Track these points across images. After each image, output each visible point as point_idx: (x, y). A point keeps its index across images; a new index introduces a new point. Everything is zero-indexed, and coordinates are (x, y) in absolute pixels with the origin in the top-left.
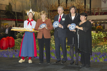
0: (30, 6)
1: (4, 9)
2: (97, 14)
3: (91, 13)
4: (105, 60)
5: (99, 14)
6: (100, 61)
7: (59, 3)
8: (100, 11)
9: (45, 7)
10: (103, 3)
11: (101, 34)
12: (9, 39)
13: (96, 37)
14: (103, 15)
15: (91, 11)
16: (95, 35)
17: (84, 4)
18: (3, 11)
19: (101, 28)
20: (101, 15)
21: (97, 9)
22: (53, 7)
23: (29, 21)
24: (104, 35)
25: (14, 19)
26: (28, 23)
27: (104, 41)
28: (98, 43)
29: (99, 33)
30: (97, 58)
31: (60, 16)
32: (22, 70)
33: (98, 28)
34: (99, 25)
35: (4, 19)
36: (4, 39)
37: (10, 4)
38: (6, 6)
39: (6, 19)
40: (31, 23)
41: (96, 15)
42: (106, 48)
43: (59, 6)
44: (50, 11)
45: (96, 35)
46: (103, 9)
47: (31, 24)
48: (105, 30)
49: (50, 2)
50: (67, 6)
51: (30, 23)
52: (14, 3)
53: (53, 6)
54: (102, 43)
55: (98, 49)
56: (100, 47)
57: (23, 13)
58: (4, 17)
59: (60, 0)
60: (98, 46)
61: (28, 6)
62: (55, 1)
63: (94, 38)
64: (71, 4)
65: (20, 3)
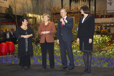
0: (31, 9)
1: (4, 12)
2: (102, 17)
3: (96, 16)
4: (108, 65)
5: (105, 16)
6: (104, 66)
7: (62, 6)
8: (106, 14)
9: (47, 9)
10: (108, 5)
11: (105, 38)
12: (8, 44)
13: (100, 41)
14: (108, 18)
15: (95, 13)
16: (100, 39)
18: (2, 14)
19: (106, 32)
20: (106, 18)
22: (56, 10)
24: (109, 39)
25: (14, 22)
27: (109, 46)
28: (102, 48)
29: (103, 37)
30: (100, 64)
33: (103, 31)
35: (4, 23)
36: (3, 44)
37: (10, 6)
38: (5, 9)
39: (5, 23)
41: (101, 17)
42: (110, 52)
43: (62, 8)
44: (53, 13)
45: (101, 39)
46: (108, 12)
48: (110, 33)
49: (52, 4)
50: (70, 9)
52: (14, 6)
53: (56, 8)
54: (106, 48)
55: (102, 54)
56: (104, 52)
57: (24, 16)
58: (3, 20)
59: (63, 2)
60: (103, 51)
61: (29, 8)
62: (58, 3)
63: (98, 42)
64: (74, 6)
65: (21, 5)
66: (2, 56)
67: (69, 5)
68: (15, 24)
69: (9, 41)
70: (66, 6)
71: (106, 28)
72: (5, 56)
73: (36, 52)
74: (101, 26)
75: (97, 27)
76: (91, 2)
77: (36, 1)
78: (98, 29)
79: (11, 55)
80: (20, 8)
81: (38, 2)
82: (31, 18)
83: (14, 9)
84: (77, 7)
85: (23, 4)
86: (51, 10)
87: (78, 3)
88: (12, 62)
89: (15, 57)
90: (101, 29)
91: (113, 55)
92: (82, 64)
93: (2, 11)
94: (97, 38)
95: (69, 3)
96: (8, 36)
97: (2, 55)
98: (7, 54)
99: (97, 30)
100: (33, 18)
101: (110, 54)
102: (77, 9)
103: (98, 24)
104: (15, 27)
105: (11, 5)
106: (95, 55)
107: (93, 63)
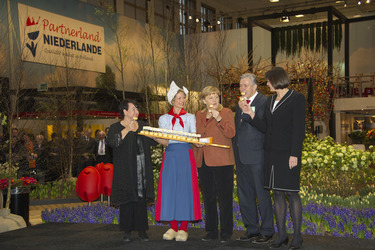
0: (163, 73)
1: (92, 84)
2: (368, 92)
3: (348, 90)
7: (251, 64)
9: (209, 74)
13: (363, 163)
15: (348, 83)
16: (361, 155)
17: (327, 64)
18: (88, 89)
21: (369, 79)
22: (232, 75)
23: (176, 116)
26: (174, 121)
28: (370, 183)
29: (372, 151)
30: (364, 228)
33: (371, 134)
35: (92, 113)
36: (90, 169)
37: (108, 68)
38: (97, 75)
39: (96, 113)
40: (181, 119)
41: (365, 95)
43: (251, 70)
44: (225, 85)
45: (364, 158)
47: (181, 123)
49: (222, 60)
51: (178, 120)
52: (120, 67)
53: (233, 71)
55: (369, 200)
58: (90, 106)
59: (254, 54)
60: (371, 191)
61: (158, 73)
62: (239, 56)
63: (355, 166)
64: (285, 64)
65: (137, 65)
66: (86, 204)
67: (270, 61)
69: (105, 163)
70: (261, 64)
72: (95, 203)
74: (366, 119)
75: (353, 121)
77: (179, 53)
78: (355, 128)
80: (135, 73)
81: (183, 54)
82: (163, 98)
83: (118, 76)
84: (293, 67)
85: (142, 62)
86: (218, 77)
87: (297, 54)
88: (113, 218)
90: (366, 127)
92: (309, 228)
93: (86, 82)
94: (353, 154)
95: (270, 55)
96: (102, 148)
97: (88, 201)
98: (98, 199)
99: (354, 131)
102: (295, 71)
103: (357, 113)
105: (112, 64)
106: (348, 203)
107: (341, 225)
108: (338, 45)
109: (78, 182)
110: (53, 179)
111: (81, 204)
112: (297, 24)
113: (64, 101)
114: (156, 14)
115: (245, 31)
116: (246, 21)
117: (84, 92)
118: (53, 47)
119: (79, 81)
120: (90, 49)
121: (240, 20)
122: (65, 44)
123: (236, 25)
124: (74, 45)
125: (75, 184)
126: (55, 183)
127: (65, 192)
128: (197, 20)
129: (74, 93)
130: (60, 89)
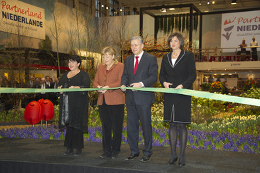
0: (85, 41)
1: (36, 47)
2: (212, 59)
3: (201, 57)
4: (225, 147)
5: (217, 59)
6: (217, 148)
8: (219, 55)
9: (115, 43)
10: (223, 39)
12: (42, 105)
13: (210, 103)
14: (223, 61)
15: (201, 53)
17: (188, 41)
18: (34, 50)
19: (220, 86)
20: (220, 61)
21: (213, 51)
22: (129, 45)
25: (54, 66)
27: (225, 111)
28: (213, 115)
30: (210, 143)
31: (137, 58)
32: (65, 164)
33: (214, 85)
34: (217, 81)
35: (36, 66)
36: (34, 103)
37: (47, 37)
38: (39, 41)
39: (38, 67)
41: (211, 61)
42: (227, 124)
44: (124, 51)
46: (224, 51)
49: (124, 34)
50: (155, 43)
52: (55, 36)
54: (221, 115)
55: (213, 126)
56: (216, 122)
58: (35, 61)
59: (143, 32)
60: (213, 120)
61: (81, 41)
64: (163, 39)
65: (67, 36)
66: (31, 126)
67: (153, 36)
68: (56, 68)
69: (44, 99)
70: (148, 39)
71: (218, 80)
72: (37, 125)
73: (93, 119)
74: (210, 76)
75: (203, 77)
76: (194, 32)
78: (204, 82)
79: (47, 125)
80: (66, 41)
81: (98, 29)
82: (84, 58)
83: (54, 42)
85: (70, 33)
86: (121, 46)
88: (49, 136)
89: (55, 127)
90: (210, 81)
91: (232, 128)
93: (32, 45)
95: (154, 33)
97: (32, 124)
98: (40, 123)
100: (89, 58)
101: (227, 127)
103: (205, 72)
104: (56, 75)
105: (50, 34)
107: (197, 141)
108: (196, 29)
109: (25, 112)
110: (9, 109)
111: (28, 126)
112: (171, 14)
113: (16, 57)
114: (80, 3)
115: (138, 16)
116: (139, 10)
117: (31, 52)
118: (9, 21)
119: (27, 44)
120: (35, 23)
121: (135, 10)
122: (18, 18)
123: (133, 12)
124: (24, 20)
125: (23, 112)
126: (9, 111)
127: (16, 117)
128: (107, 8)
129: (24, 52)
130: (14, 49)
